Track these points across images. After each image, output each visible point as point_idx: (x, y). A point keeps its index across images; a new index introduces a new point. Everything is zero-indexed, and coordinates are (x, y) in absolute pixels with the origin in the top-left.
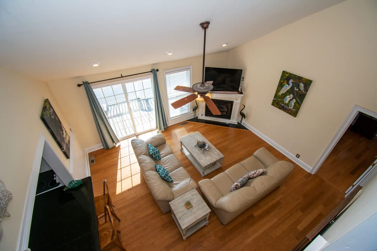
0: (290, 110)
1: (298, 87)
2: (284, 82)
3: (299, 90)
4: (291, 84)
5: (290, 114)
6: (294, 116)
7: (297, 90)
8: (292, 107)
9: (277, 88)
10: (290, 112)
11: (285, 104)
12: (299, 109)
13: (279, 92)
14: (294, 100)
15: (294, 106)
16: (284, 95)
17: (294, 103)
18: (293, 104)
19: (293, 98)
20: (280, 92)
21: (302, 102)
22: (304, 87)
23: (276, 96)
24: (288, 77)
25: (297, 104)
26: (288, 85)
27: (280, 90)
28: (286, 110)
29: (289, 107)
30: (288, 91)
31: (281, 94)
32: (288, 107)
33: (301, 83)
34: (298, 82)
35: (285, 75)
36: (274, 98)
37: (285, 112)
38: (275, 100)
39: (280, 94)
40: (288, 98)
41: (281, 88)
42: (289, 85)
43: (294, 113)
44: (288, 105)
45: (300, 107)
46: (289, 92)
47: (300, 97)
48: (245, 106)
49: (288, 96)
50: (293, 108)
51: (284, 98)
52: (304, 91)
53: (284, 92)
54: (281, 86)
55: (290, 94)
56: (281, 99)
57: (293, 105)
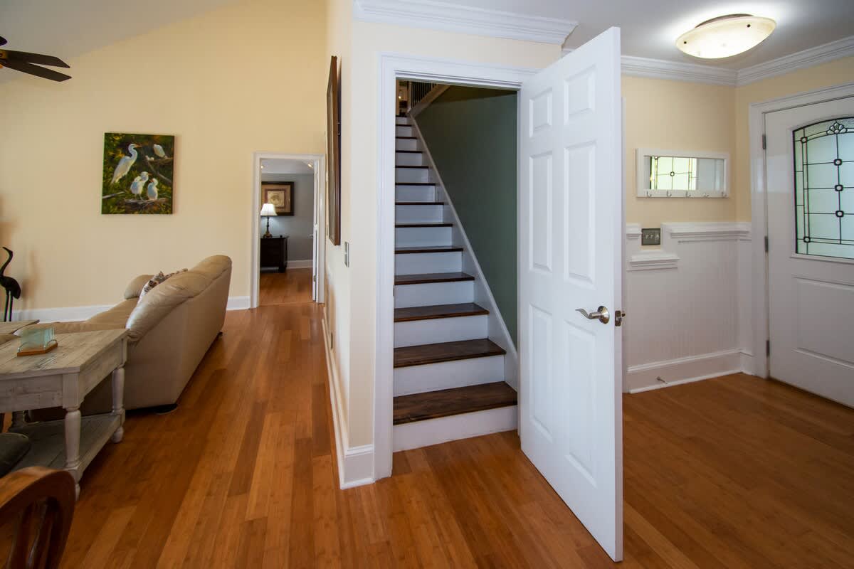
0: (153, 204)
1: (152, 153)
2: (116, 152)
3: (157, 157)
4: (135, 154)
5: (158, 212)
6: (167, 213)
7: (153, 159)
8: (157, 196)
9: (104, 171)
10: (155, 208)
11: (138, 196)
12: (171, 194)
13: (112, 176)
14: (155, 181)
15: (159, 192)
16: (128, 180)
17: (157, 187)
18: (155, 190)
19: (151, 178)
20: (115, 176)
21: (171, 177)
22: (164, 149)
23: (106, 188)
24: (120, 141)
25: (164, 187)
26: (128, 158)
27: (113, 172)
28: (146, 208)
29: (151, 199)
30: (133, 168)
31: (120, 180)
32: (146, 201)
33: (155, 145)
34: (147, 144)
35: (114, 140)
36: (104, 194)
37: (145, 213)
38: (108, 198)
39: (117, 181)
40: (139, 183)
41: (115, 168)
42: (130, 155)
43: (166, 206)
44: (144, 195)
45: (172, 190)
46: (136, 170)
47: (165, 171)
48: (11, 253)
49: (138, 179)
50: (160, 197)
51: (129, 185)
52: (166, 158)
53: (126, 173)
54: (110, 163)
55: (140, 173)
56: (122, 190)
57: (157, 192)
